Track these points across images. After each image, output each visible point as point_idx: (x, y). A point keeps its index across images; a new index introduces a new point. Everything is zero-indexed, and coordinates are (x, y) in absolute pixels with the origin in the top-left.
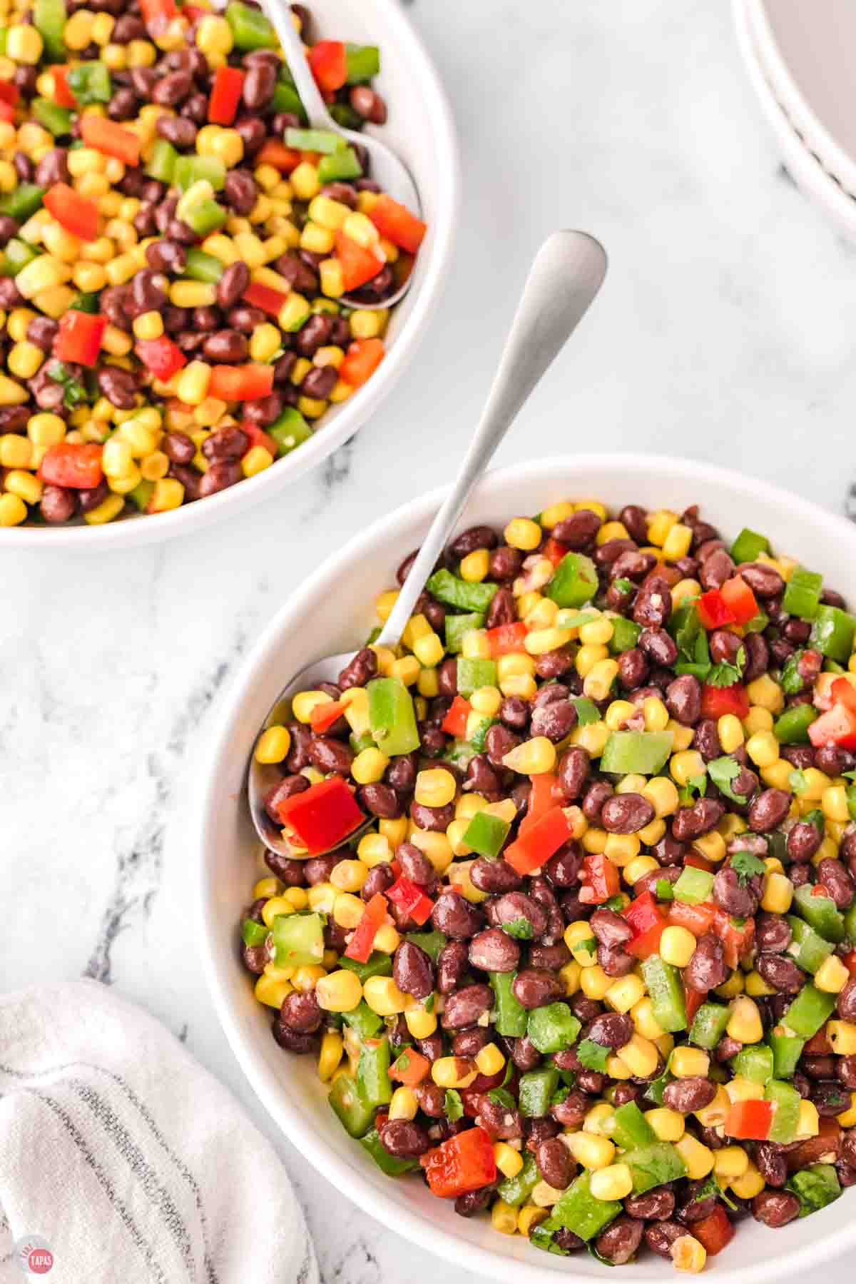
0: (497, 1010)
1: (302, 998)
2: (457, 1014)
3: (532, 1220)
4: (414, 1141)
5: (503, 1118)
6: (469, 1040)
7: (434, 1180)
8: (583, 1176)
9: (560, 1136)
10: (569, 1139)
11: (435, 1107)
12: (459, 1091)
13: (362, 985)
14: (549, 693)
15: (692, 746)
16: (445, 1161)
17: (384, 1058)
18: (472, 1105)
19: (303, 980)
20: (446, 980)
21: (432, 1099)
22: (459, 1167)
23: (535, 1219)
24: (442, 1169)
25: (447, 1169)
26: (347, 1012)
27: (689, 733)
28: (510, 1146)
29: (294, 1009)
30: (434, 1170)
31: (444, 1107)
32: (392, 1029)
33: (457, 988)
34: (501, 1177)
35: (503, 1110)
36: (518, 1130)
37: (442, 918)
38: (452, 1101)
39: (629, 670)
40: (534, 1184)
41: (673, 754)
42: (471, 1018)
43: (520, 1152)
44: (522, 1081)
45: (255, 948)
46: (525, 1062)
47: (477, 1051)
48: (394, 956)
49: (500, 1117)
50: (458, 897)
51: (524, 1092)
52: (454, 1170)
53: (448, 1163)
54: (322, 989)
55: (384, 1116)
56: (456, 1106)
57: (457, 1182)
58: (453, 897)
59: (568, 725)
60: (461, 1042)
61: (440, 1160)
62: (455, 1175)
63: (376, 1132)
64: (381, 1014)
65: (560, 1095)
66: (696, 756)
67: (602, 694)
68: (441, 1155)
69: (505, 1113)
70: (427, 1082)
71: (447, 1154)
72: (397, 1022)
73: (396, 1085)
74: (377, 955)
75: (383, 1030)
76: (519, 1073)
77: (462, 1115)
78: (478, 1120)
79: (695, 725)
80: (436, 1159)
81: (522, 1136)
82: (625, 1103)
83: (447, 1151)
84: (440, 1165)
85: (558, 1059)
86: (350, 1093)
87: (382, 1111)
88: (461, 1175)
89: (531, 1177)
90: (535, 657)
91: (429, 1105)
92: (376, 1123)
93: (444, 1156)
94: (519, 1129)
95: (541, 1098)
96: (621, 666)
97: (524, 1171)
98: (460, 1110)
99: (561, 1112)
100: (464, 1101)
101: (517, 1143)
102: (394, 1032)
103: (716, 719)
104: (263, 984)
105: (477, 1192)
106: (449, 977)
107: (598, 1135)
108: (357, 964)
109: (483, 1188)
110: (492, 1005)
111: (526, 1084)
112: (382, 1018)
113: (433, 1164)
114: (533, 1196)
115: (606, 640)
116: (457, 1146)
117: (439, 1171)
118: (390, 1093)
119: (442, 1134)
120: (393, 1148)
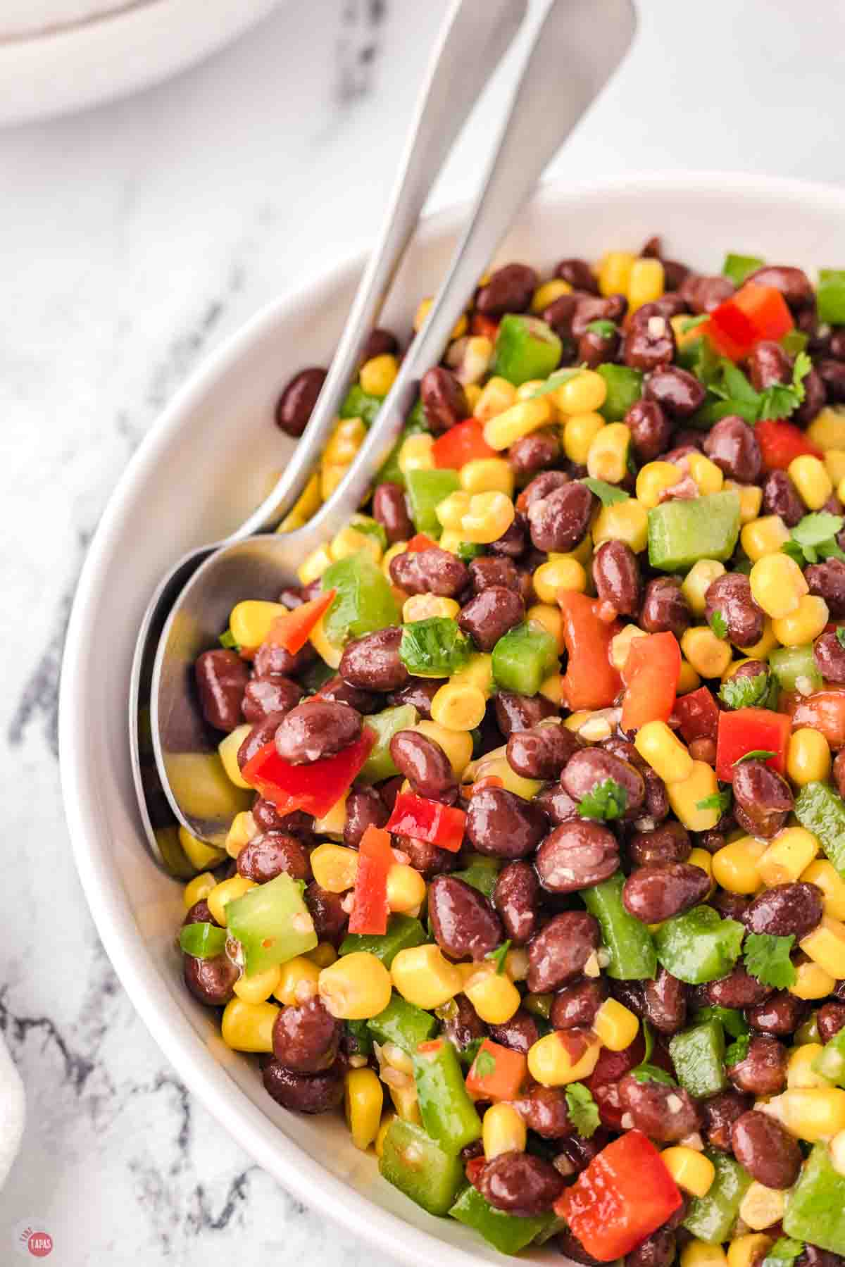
0: (608, 943)
1: (302, 1011)
2: (550, 964)
3: (752, 1256)
4: (538, 1183)
5: (666, 1103)
6: (576, 1002)
7: (587, 1230)
8: (816, 1154)
9: (759, 1106)
10: (773, 1107)
11: (555, 1118)
12: (585, 1082)
13: (389, 969)
14: (542, 485)
15: (764, 512)
16: (594, 1197)
17: (453, 1071)
18: (608, 1102)
19: (296, 986)
20: (517, 918)
21: (546, 1105)
22: (621, 1197)
23: (755, 1253)
24: (596, 1208)
25: (601, 1207)
26: (377, 1018)
27: (754, 493)
28: (686, 1146)
29: (293, 1031)
30: (579, 1217)
31: (569, 1115)
32: (452, 1025)
33: (537, 927)
34: (687, 1202)
35: (661, 1090)
36: (692, 1117)
37: (481, 830)
38: (578, 1104)
39: (644, 428)
40: (740, 1195)
41: (743, 525)
42: (572, 966)
43: (703, 1152)
44: (672, 1045)
45: (209, 960)
46: (669, 1017)
47: (593, 1015)
48: (426, 911)
49: (659, 1103)
50: (499, 793)
51: (681, 1060)
52: (613, 1205)
53: (601, 1198)
54: (330, 990)
55: (478, 1159)
56: (586, 1111)
57: (624, 1220)
58: (491, 793)
59: (586, 514)
60: (564, 1007)
61: (586, 1199)
62: (619, 1211)
63: (473, 1188)
64: (429, 1007)
65: (737, 1049)
66: (775, 522)
67: (617, 471)
68: (584, 1192)
69: (666, 1095)
70: (528, 1086)
71: (594, 1187)
72: (457, 1009)
73: (482, 1107)
74: (397, 920)
75: (437, 1030)
76: (662, 1037)
77: (598, 1123)
78: (626, 1121)
79: (761, 481)
80: (578, 1199)
81: (699, 1127)
82: (836, 1031)
83: (592, 1181)
84: (588, 1207)
85: (717, 991)
86: (415, 1143)
87: (473, 1151)
88: (627, 1207)
89: (731, 1186)
90: (504, 454)
91: (545, 1118)
92: (470, 1174)
93: (591, 1192)
94: (693, 1114)
95: (711, 1060)
96: (633, 427)
97: (717, 1182)
98: (593, 1117)
99: (746, 1072)
100: (596, 1099)
101: (694, 1140)
102: (457, 1026)
103: (785, 465)
104: (234, 1015)
105: (654, 1236)
106: (520, 911)
107: (816, 1086)
108: (372, 941)
109: (663, 1227)
110: (598, 939)
111: (679, 1048)
112: (432, 1012)
113: (576, 1209)
114: (743, 1216)
115: (599, 403)
116: (607, 1167)
117: (591, 1214)
118: (478, 1120)
119: (574, 1164)
120: (510, 1198)
